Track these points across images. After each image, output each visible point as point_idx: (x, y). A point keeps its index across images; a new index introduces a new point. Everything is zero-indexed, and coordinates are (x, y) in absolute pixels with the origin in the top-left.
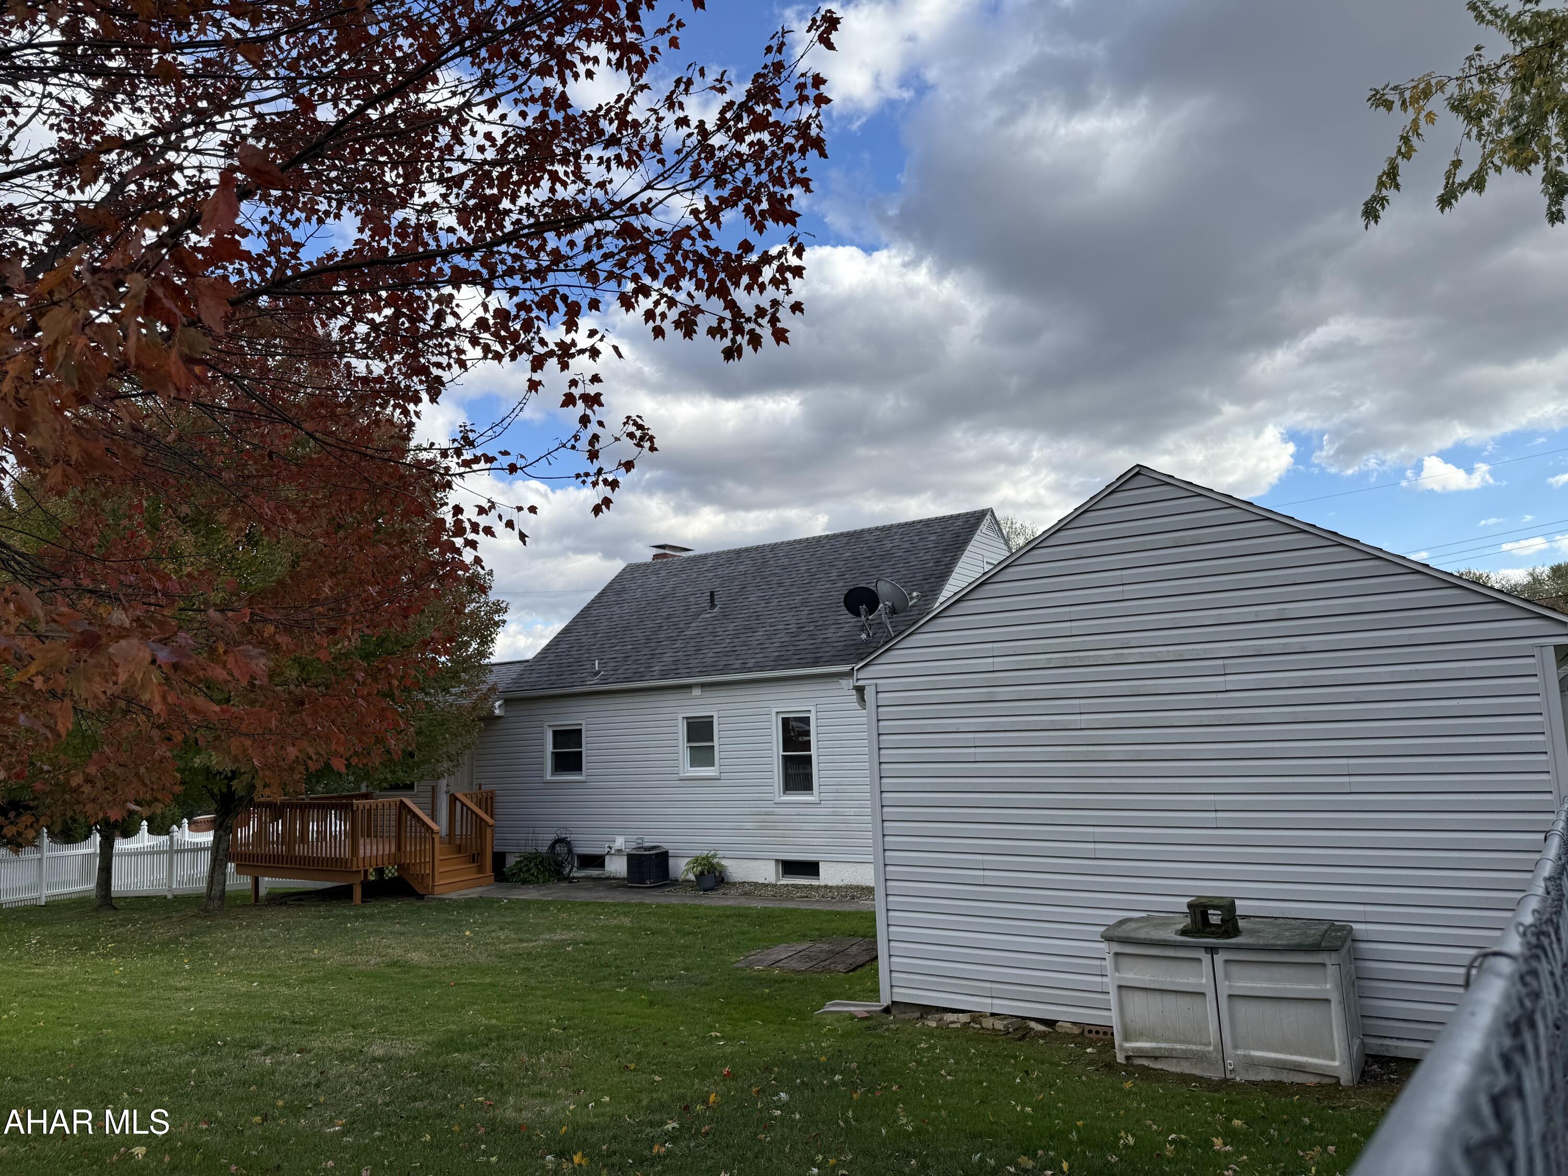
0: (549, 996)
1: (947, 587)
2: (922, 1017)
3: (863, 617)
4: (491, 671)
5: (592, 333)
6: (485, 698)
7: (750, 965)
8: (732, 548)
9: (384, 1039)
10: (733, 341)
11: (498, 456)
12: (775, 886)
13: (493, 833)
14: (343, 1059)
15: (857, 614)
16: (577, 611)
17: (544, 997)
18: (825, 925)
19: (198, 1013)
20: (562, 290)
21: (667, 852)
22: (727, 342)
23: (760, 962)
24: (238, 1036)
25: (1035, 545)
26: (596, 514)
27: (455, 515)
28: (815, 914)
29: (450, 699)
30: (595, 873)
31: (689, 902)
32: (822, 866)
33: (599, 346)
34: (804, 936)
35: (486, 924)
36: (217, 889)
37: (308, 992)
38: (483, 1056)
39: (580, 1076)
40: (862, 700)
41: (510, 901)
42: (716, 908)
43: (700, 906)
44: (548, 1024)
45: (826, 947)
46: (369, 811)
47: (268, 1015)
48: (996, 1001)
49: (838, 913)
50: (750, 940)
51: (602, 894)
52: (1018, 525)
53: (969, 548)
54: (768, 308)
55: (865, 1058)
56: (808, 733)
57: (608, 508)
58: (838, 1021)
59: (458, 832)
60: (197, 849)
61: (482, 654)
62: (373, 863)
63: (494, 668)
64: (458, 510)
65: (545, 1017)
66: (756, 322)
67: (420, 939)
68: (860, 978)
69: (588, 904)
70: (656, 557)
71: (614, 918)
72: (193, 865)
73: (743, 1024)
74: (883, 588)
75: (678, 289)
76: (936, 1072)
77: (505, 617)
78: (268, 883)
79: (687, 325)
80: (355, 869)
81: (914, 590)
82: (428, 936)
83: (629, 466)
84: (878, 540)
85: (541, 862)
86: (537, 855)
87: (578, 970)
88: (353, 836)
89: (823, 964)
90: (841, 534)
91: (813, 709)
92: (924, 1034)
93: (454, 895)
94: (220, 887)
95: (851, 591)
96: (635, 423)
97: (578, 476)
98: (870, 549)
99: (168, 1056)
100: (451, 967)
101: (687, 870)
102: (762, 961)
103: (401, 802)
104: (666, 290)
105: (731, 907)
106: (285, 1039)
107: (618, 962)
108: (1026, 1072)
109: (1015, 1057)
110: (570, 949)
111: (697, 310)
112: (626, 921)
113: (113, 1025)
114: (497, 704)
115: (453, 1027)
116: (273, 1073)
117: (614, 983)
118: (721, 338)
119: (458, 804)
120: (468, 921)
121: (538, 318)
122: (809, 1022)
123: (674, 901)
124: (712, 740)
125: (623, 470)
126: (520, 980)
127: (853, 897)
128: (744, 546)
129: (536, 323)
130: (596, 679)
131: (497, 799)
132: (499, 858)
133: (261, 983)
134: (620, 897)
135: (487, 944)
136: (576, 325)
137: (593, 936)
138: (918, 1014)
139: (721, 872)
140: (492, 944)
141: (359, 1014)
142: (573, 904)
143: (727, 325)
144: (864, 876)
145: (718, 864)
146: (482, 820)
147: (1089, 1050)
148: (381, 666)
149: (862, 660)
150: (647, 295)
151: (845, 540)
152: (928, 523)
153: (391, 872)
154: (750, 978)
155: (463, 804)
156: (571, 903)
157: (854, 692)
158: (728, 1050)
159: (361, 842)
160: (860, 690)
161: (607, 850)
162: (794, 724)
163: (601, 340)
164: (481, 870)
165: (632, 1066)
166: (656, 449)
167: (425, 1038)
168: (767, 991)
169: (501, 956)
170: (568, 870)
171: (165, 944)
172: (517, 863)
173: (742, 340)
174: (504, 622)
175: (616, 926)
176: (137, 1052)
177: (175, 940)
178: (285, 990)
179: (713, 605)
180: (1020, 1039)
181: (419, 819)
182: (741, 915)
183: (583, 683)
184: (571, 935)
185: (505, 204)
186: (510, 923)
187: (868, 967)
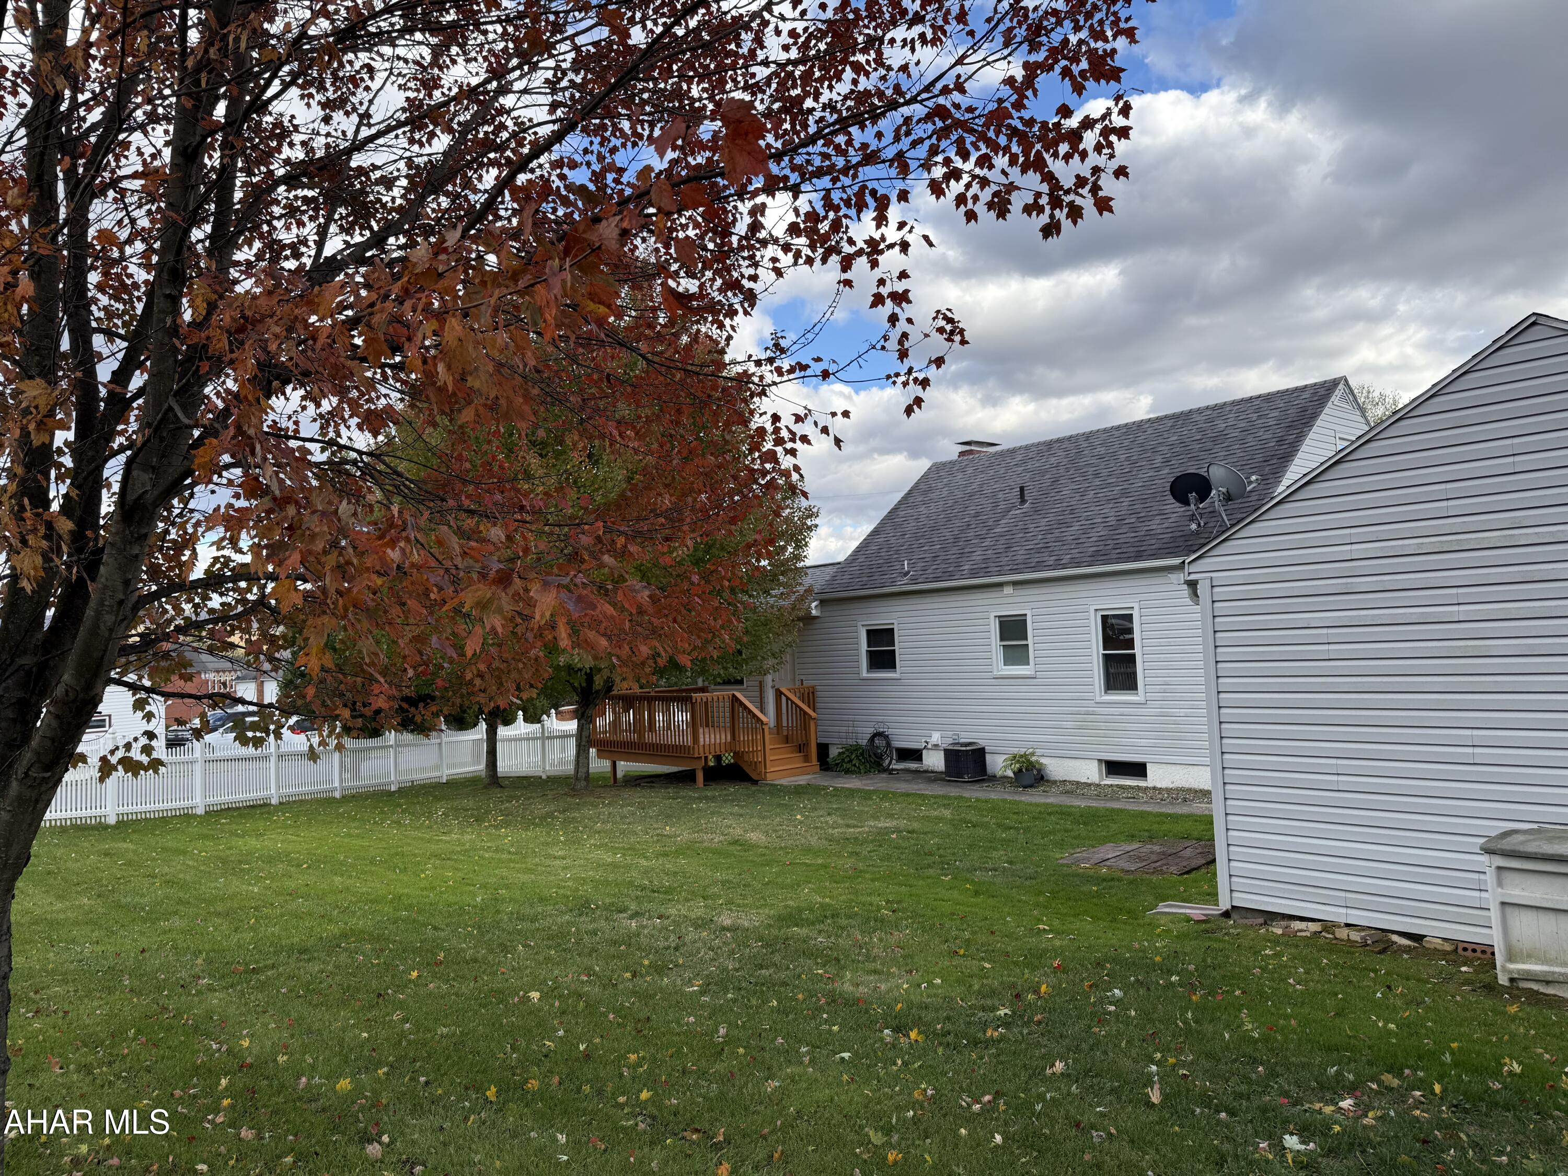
0: (878, 879)
1: (1292, 468)
2: (1265, 923)
3: (1192, 506)
4: (806, 574)
5: (902, 225)
6: (802, 599)
7: (1077, 862)
8: (1042, 439)
9: (731, 910)
10: (1052, 216)
11: (811, 363)
12: (1098, 785)
13: (816, 725)
14: (697, 927)
15: (1186, 503)
16: (885, 512)
17: (873, 880)
18: (1155, 827)
19: (574, 879)
20: (870, 185)
21: (983, 749)
22: (1044, 219)
23: (1087, 860)
24: (607, 901)
25: (1401, 416)
26: (909, 415)
27: (773, 423)
28: (1143, 815)
29: (771, 600)
30: (913, 766)
31: (1009, 798)
32: (1149, 767)
33: (909, 238)
34: (1133, 836)
35: (814, 809)
36: (582, 770)
37: (663, 864)
38: (820, 932)
39: (911, 956)
40: (1195, 594)
41: (836, 789)
42: (1037, 805)
43: (1021, 801)
44: (878, 906)
45: (1156, 848)
46: (706, 703)
47: (631, 884)
48: (1350, 911)
49: (1170, 815)
50: (1075, 838)
51: (922, 786)
52: (1376, 394)
53: (1319, 422)
54: (1089, 176)
55: (1204, 960)
56: (1130, 631)
57: (920, 407)
58: (1172, 922)
59: (785, 724)
60: (564, 736)
61: (797, 558)
62: (712, 750)
63: (809, 571)
64: (776, 418)
65: (875, 899)
66: (1077, 194)
67: (755, 820)
68: (1195, 881)
69: (908, 795)
70: (962, 454)
71: (935, 810)
72: (563, 750)
73: (1072, 919)
74: (1217, 473)
75: (991, 167)
76: (1284, 980)
77: (817, 521)
78: (624, 767)
79: (1000, 206)
80: (696, 755)
81: (1253, 473)
82: (763, 818)
83: (939, 362)
84: (1210, 420)
85: (862, 754)
86: (857, 747)
87: (903, 857)
88: (693, 725)
89: (1154, 865)
90: (1166, 417)
91: (1136, 606)
92: (1269, 941)
93: (784, 782)
94: (585, 770)
95: (1178, 478)
96: (946, 318)
97: (888, 377)
98: (1200, 430)
99: (551, 916)
100: (786, 847)
101: (1005, 767)
102: (1088, 859)
103: (734, 695)
104: (978, 171)
105: (1052, 805)
106: (646, 906)
107: (941, 851)
108: (1389, 987)
109: (1375, 971)
110: (894, 836)
111: (1011, 187)
112: (947, 813)
113: (507, 887)
114: (814, 605)
115: (791, 903)
116: (639, 935)
117: (939, 871)
118: (1038, 215)
119: (784, 699)
120: (798, 806)
121: (846, 216)
122: (1141, 921)
123: (993, 796)
124: (1026, 639)
125: (934, 366)
126: (850, 863)
127: (1185, 800)
128: (1055, 436)
129: (844, 220)
130: (906, 580)
131: (818, 694)
132: (823, 749)
133: (624, 855)
134: (938, 790)
135: (817, 828)
136: (886, 219)
137: (916, 825)
138: (1261, 920)
139: (1039, 771)
140: (822, 828)
141: (708, 886)
142: (894, 794)
143: (1044, 200)
144: (1200, 778)
145: (1037, 762)
146: (805, 713)
147: (1464, 969)
148: (712, 568)
149: (1195, 552)
150: (958, 179)
151: (1170, 423)
152: (1268, 398)
153: (728, 759)
154: (1077, 875)
155: (788, 698)
156: (892, 793)
157: (1185, 587)
158: (1058, 943)
159: (701, 731)
160: (1192, 585)
161: (924, 744)
162: (1113, 621)
163: (910, 232)
164: (807, 759)
165: (962, 952)
166: (967, 343)
167: (767, 911)
168: (1095, 888)
169: (830, 839)
170: (887, 762)
171: (543, 818)
172: (840, 754)
173: (1061, 215)
174: (816, 526)
175: (936, 818)
176: (527, 911)
177: (550, 815)
178: (644, 862)
179: (1023, 500)
180: (1380, 953)
181: (750, 711)
182: (1063, 813)
183: (893, 583)
184: (895, 823)
185: (809, 103)
186: (837, 809)
187: (1203, 871)
